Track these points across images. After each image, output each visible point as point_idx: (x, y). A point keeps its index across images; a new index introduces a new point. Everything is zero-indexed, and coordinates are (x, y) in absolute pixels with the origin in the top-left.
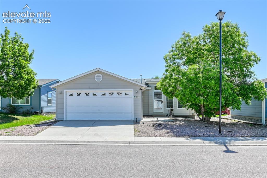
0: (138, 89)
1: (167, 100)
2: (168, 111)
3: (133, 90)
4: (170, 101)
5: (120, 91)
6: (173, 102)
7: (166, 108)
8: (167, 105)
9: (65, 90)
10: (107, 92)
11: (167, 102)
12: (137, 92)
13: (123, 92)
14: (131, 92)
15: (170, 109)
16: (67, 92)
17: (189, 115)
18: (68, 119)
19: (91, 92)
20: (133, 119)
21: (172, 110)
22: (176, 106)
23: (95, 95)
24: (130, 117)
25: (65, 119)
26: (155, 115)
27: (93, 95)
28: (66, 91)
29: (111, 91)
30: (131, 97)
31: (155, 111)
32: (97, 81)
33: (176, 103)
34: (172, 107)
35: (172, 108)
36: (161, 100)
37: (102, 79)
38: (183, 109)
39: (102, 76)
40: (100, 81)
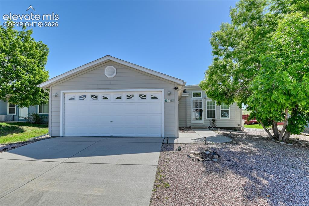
0: (171, 89)
1: (207, 109)
2: (209, 122)
3: (163, 90)
4: (211, 110)
5: (143, 92)
6: (215, 111)
7: (207, 118)
8: (208, 115)
9: (62, 92)
10: (124, 93)
11: (208, 111)
12: (169, 92)
13: (149, 93)
14: (160, 93)
15: (212, 119)
16: (66, 94)
17: (234, 126)
18: (66, 134)
19: (100, 94)
20: (163, 136)
21: (214, 121)
22: (218, 116)
23: (106, 98)
24: (158, 131)
25: (61, 135)
26: (194, 127)
27: (103, 99)
28: (64, 94)
29: (129, 92)
30: (160, 101)
31: (193, 122)
32: (108, 77)
33: (218, 112)
34: (214, 117)
35: (214, 119)
36: (201, 108)
37: (115, 74)
38: (227, 119)
39: (115, 69)
40: (113, 77)
